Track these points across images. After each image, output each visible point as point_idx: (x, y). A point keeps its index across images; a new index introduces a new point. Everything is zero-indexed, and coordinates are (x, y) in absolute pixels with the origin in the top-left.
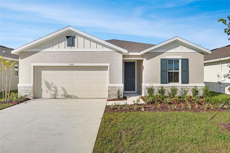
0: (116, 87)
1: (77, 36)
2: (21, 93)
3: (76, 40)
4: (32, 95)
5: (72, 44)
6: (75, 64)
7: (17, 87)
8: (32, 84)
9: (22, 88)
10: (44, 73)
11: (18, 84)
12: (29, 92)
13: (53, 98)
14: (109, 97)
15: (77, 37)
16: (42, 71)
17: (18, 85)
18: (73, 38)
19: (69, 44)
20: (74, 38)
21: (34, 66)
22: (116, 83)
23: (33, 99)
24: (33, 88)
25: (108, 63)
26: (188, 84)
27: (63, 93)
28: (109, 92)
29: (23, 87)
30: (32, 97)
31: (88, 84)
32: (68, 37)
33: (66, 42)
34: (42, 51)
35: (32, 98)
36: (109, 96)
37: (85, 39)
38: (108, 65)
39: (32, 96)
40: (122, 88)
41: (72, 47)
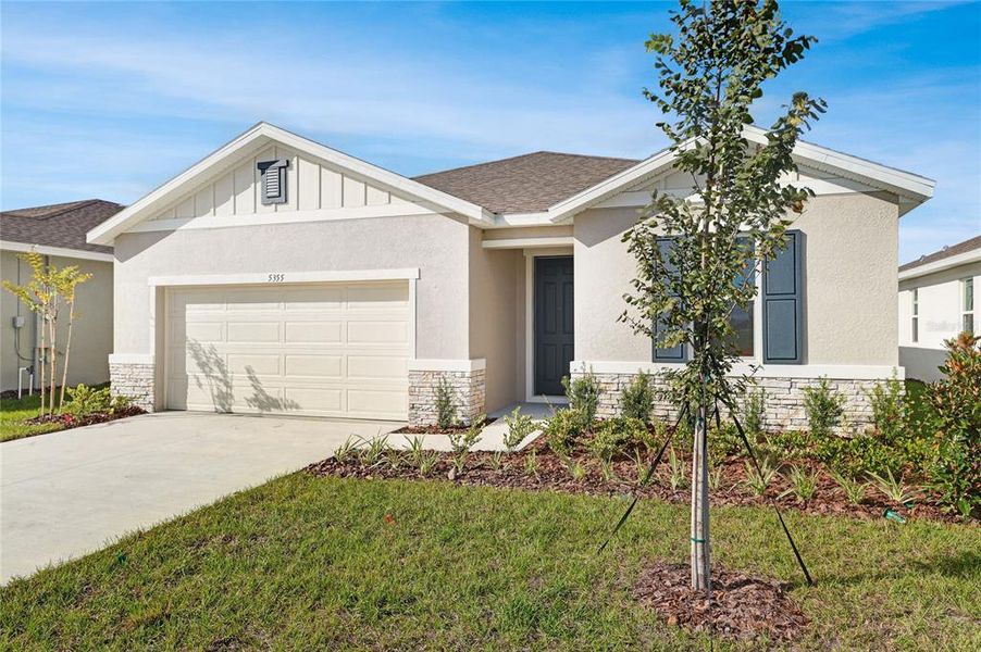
0: (439, 373)
1: (295, 159)
2: (120, 388)
3: (292, 174)
4: (151, 398)
5: (276, 194)
6: (291, 277)
7: (108, 365)
8: (153, 353)
9: (122, 371)
10: (193, 312)
11: (110, 356)
12: (143, 384)
13: (222, 413)
14: (414, 417)
15: (294, 162)
16: (188, 306)
17: (112, 358)
18: (280, 168)
19: (269, 195)
20: (284, 167)
21: (157, 288)
22: (439, 356)
23: (155, 412)
24: (155, 372)
25: (411, 266)
26: (800, 363)
27: (251, 392)
28: (411, 393)
29: (125, 366)
30: (150, 403)
31: (340, 360)
32: (263, 167)
33: (259, 185)
34: (183, 228)
35: (149, 409)
36: (414, 411)
37: (323, 170)
38: (410, 274)
39: (152, 400)
40: (464, 380)
41: (279, 207)
